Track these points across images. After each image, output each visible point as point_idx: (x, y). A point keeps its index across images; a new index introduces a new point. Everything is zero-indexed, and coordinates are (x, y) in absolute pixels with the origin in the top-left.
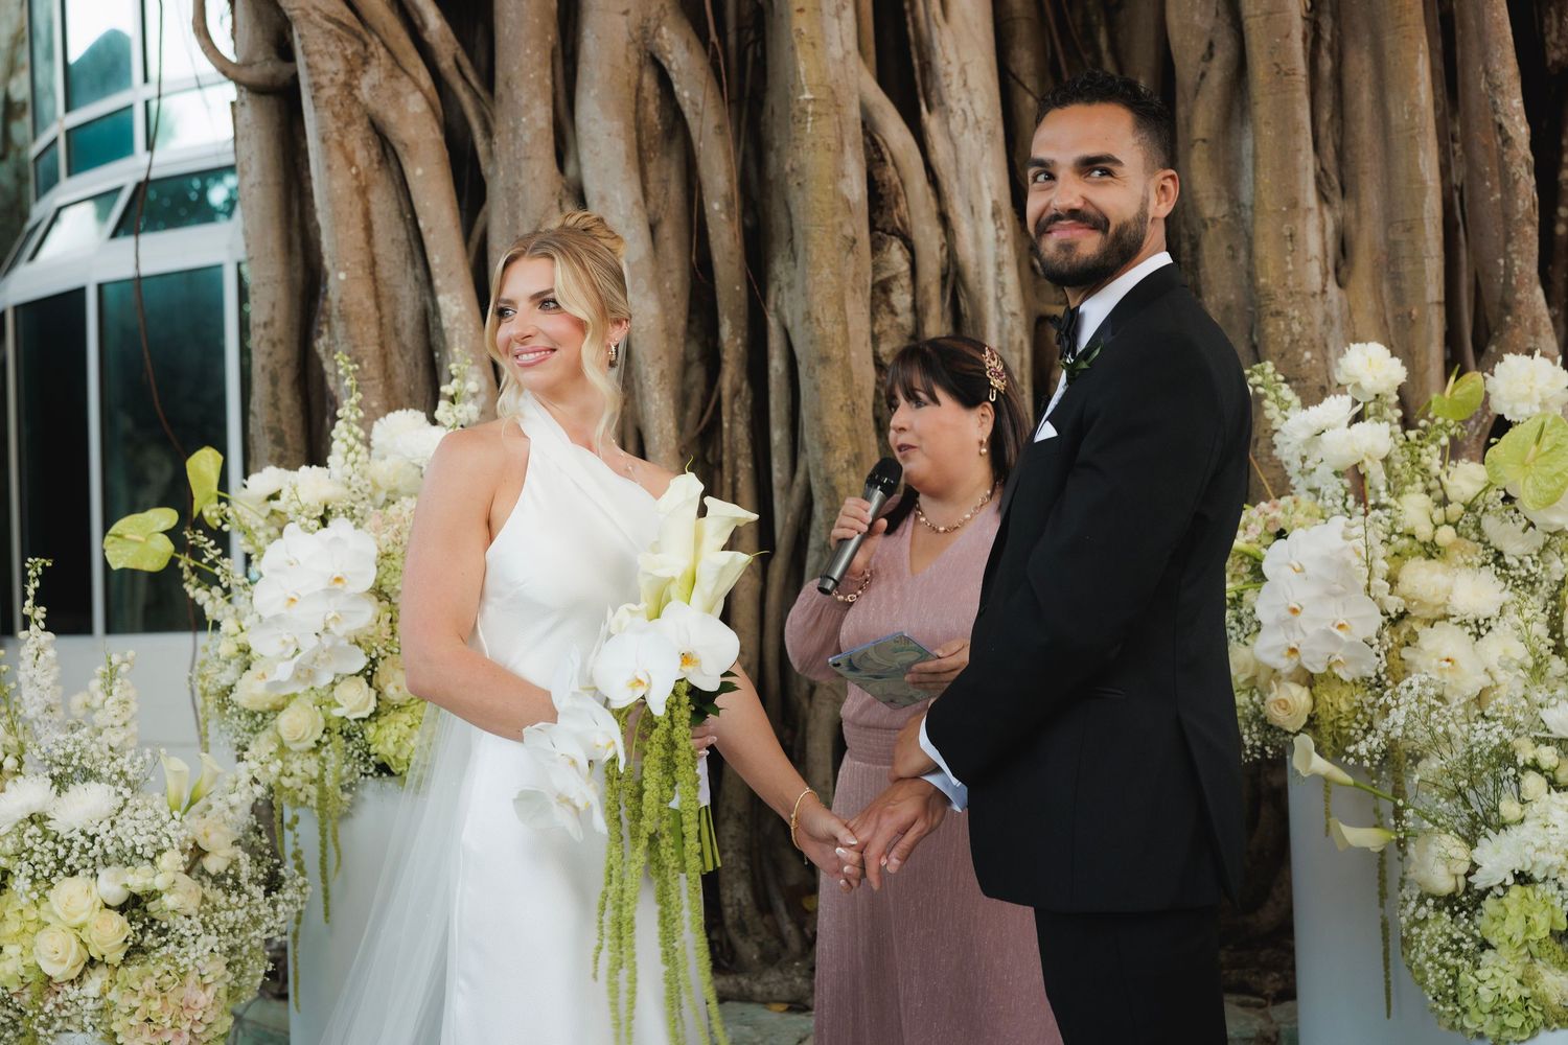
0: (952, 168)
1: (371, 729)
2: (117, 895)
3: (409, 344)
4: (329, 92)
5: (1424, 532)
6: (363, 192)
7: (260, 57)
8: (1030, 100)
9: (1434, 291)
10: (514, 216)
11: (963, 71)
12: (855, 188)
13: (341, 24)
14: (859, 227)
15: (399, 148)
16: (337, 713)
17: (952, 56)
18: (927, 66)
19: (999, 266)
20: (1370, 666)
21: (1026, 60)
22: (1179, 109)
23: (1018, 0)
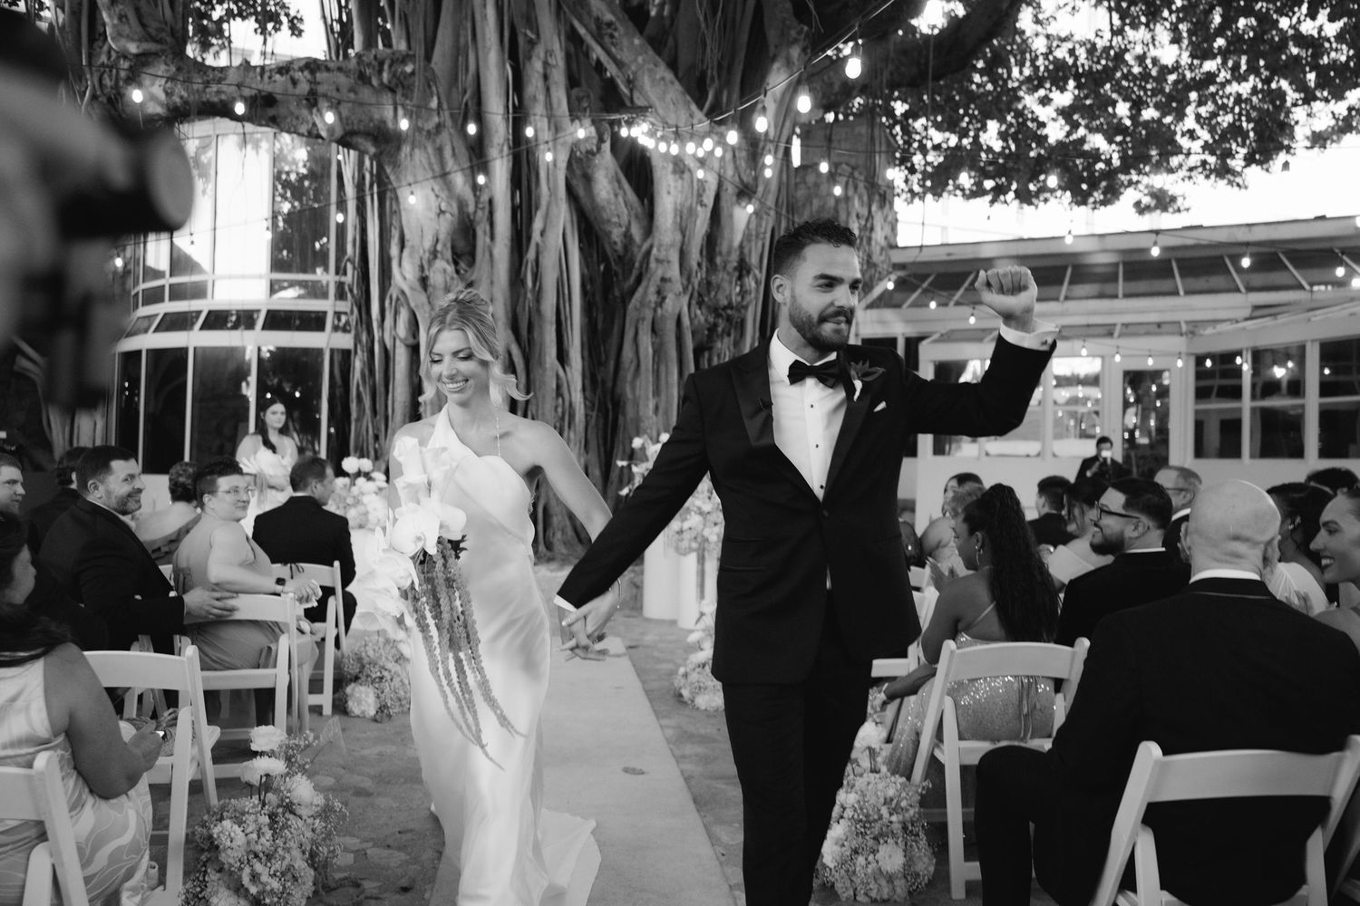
0: (572, 380)
7: (409, 338)
12: (554, 386)
14: (554, 395)
18: (568, 355)
21: (586, 354)
22: (621, 373)
23: (585, 339)
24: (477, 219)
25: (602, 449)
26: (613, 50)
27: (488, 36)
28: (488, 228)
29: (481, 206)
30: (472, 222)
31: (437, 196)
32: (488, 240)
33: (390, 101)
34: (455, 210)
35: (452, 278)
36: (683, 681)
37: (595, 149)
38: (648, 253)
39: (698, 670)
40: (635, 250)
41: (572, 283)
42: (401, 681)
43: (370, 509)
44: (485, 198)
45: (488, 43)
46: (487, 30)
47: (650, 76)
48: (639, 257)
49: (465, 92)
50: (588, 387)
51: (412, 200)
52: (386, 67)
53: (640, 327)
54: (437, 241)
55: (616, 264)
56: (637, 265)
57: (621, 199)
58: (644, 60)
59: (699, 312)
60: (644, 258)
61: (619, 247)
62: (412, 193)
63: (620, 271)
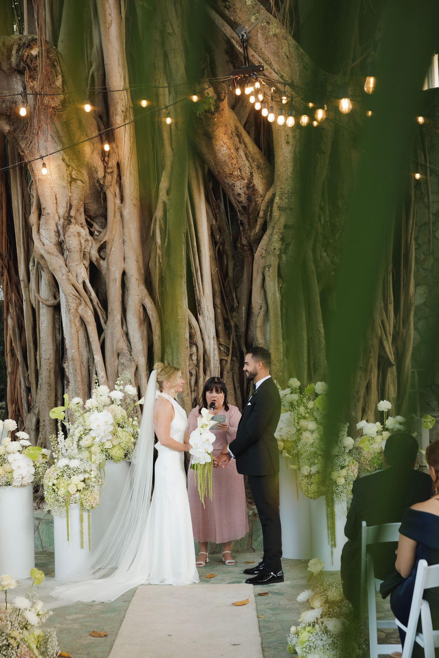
0: (205, 328)
1: (110, 450)
2: (82, 479)
3: (85, 366)
4: (72, 311)
5: (303, 414)
6: (77, 332)
7: (50, 299)
8: (219, 310)
9: (305, 360)
10: (112, 339)
11: (207, 307)
12: (187, 336)
13: (76, 296)
14: (188, 344)
15: (86, 323)
16: (105, 447)
17: (205, 304)
18: (199, 305)
19: (214, 350)
20: (295, 438)
21: (218, 301)
22: (254, 319)
23: (216, 287)
24: (106, 184)
25: (239, 392)
26: (227, 12)
27: (108, 12)
28: (118, 190)
29: (109, 171)
30: (102, 186)
31: (68, 166)
32: (118, 201)
33: (20, 83)
34: (86, 178)
35: (87, 240)
36: (295, 640)
37: (213, 109)
38: (271, 201)
39: (308, 629)
40: (259, 199)
41: (200, 235)
42: (28, 647)
43: (14, 467)
44: (113, 163)
45: (109, 19)
46: (107, 6)
47: (263, 35)
48: (263, 207)
49: (91, 66)
50: (222, 335)
51: (44, 171)
52: (14, 52)
53: (267, 274)
54: (71, 207)
55: (242, 214)
56: (261, 214)
57: (242, 153)
58: (256, 19)
59: (325, 254)
60: (268, 207)
61: (243, 198)
62: (44, 165)
63: (245, 221)
